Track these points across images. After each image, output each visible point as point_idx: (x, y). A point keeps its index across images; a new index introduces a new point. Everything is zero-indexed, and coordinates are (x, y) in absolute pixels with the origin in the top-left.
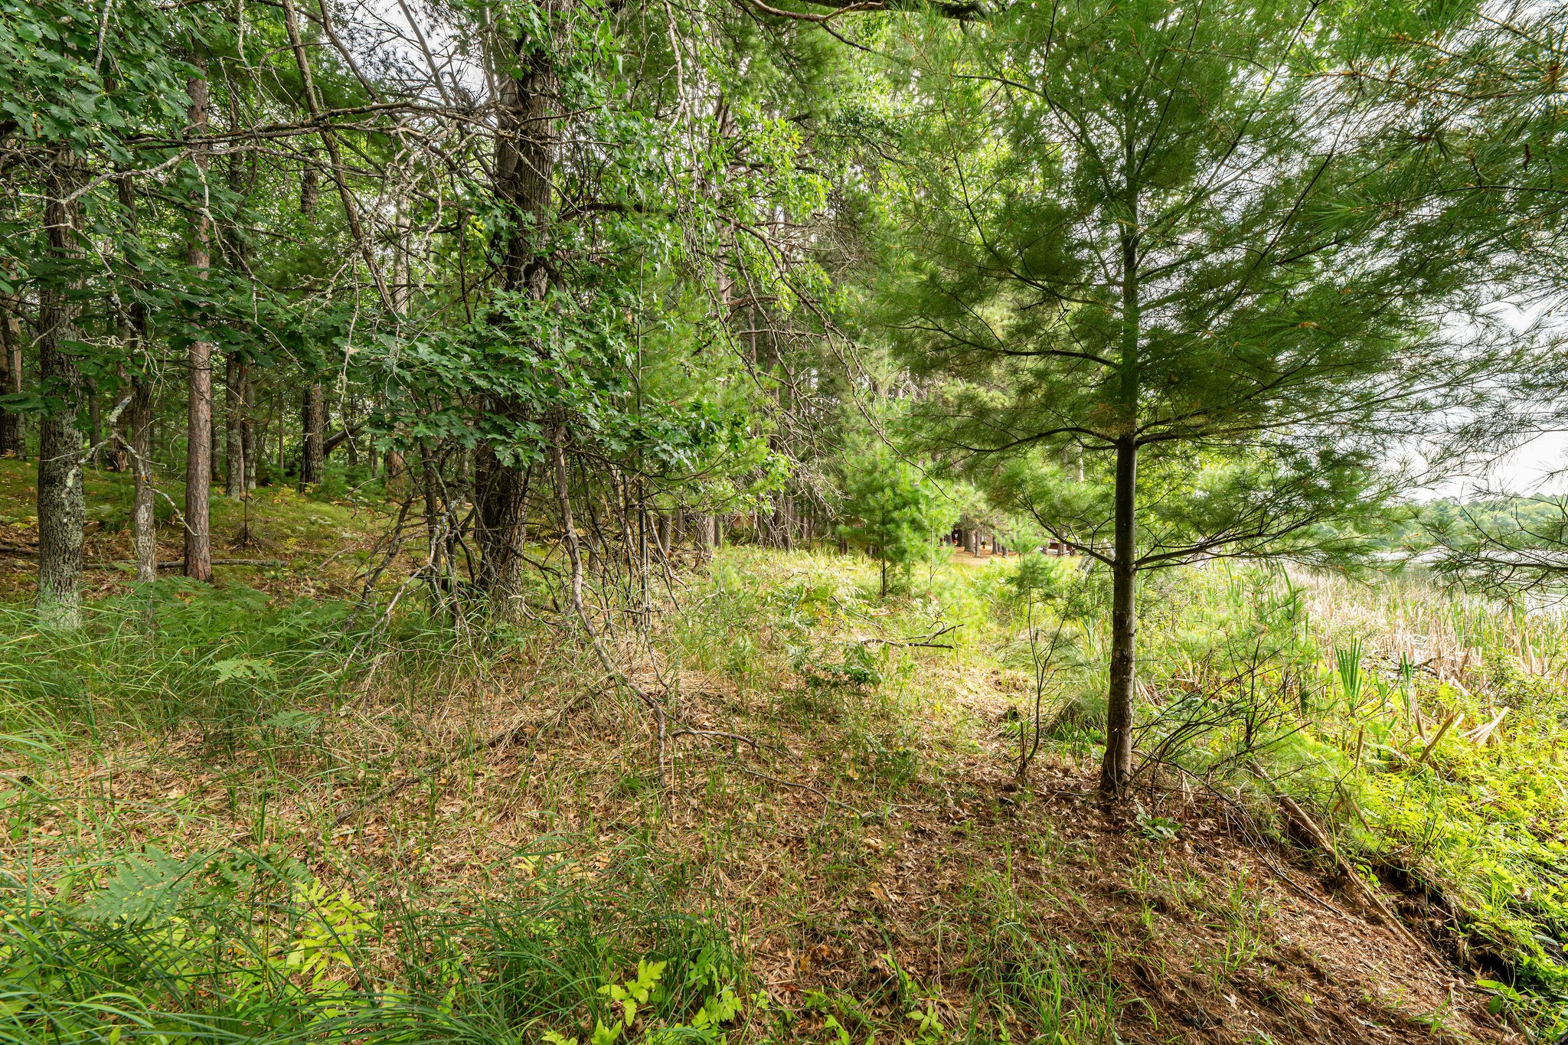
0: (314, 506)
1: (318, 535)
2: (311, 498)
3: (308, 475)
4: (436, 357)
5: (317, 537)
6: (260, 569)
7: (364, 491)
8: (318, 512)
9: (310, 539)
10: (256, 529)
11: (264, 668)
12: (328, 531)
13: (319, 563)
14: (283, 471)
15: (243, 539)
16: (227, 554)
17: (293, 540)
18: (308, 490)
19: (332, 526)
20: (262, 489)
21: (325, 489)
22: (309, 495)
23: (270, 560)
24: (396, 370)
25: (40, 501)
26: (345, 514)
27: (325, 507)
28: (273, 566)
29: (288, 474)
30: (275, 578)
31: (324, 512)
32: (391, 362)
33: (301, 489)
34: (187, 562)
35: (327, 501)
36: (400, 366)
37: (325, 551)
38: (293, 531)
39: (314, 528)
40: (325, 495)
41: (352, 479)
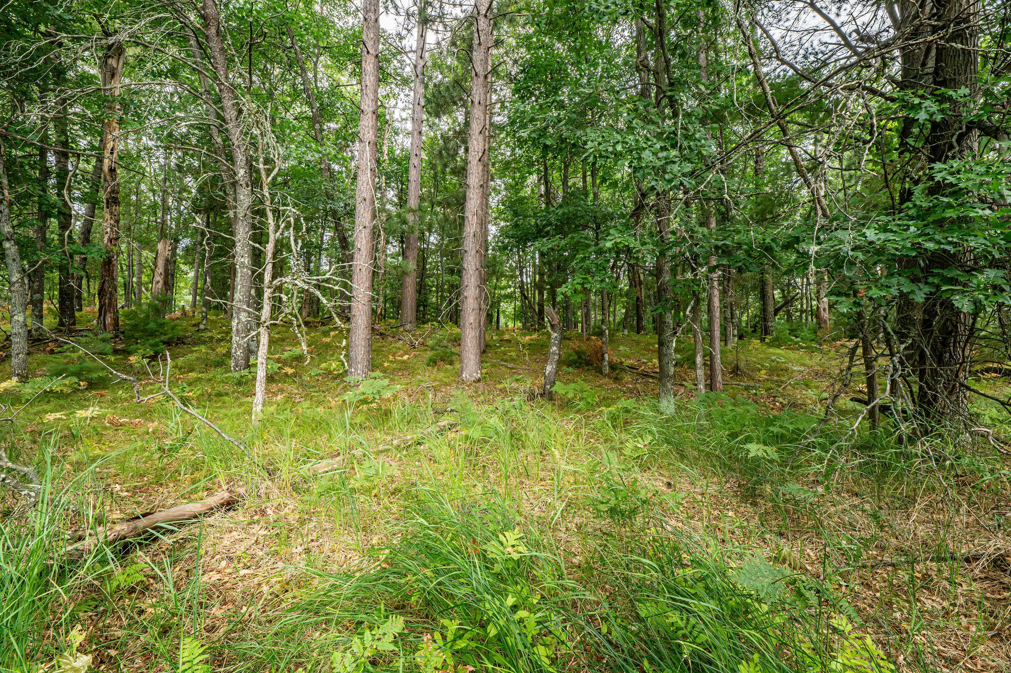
0: (771, 350)
1: (776, 369)
2: (770, 345)
3: (766, 331)
4: (883, 236)
5: (778, 370)
6: (747, 388)
7: (802, 339)
8: (774, 354)
9: (771, 371)
10: (742, 365)
11: (772, 452)
12: (783, 366)
13: (780, 386)
14: (750, 330)
15: (736, 371)
16: (728, 379)
17: (763, 372)
18: (767, 340)
19: (785, 363)
20: (741, 342)
21: (777, 339)
22: (768, 344)
23: (752, 384)
24: (851, 253)
25: (659, 353)
26: (792, 355)
27: (778, 351)
28: (754, 387)
29: (753, 332)
30: (756, 394)
31: (779, 354)
32: (847, 248)
33: (763, 340)
34: (711, 382)
35: (779, 346)
36: (852, 250)
37: (784, 379)
38: (762, 366)
39: (773, 364)
40: (777, 343)
41: (792, 331)
